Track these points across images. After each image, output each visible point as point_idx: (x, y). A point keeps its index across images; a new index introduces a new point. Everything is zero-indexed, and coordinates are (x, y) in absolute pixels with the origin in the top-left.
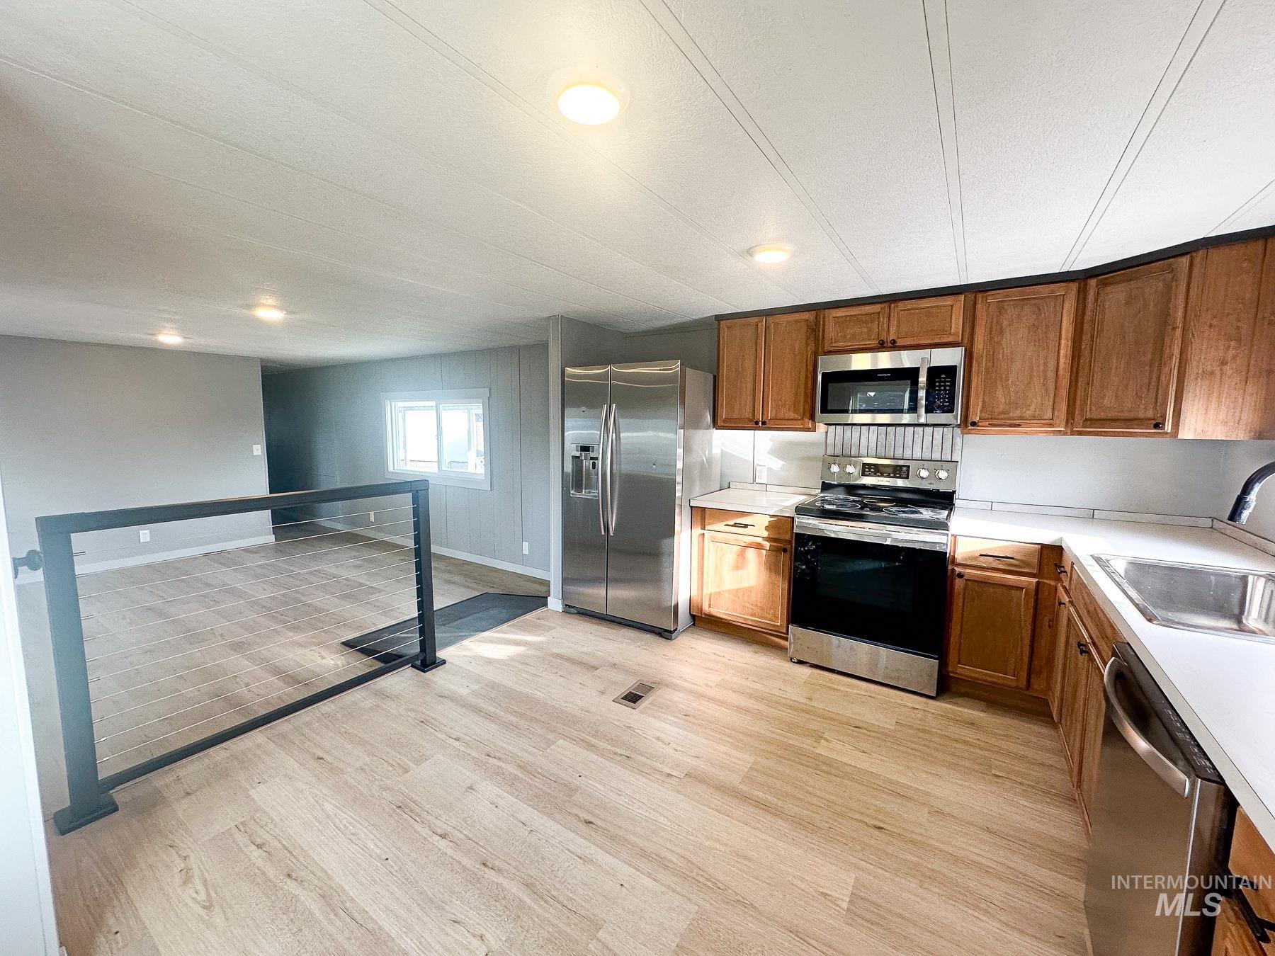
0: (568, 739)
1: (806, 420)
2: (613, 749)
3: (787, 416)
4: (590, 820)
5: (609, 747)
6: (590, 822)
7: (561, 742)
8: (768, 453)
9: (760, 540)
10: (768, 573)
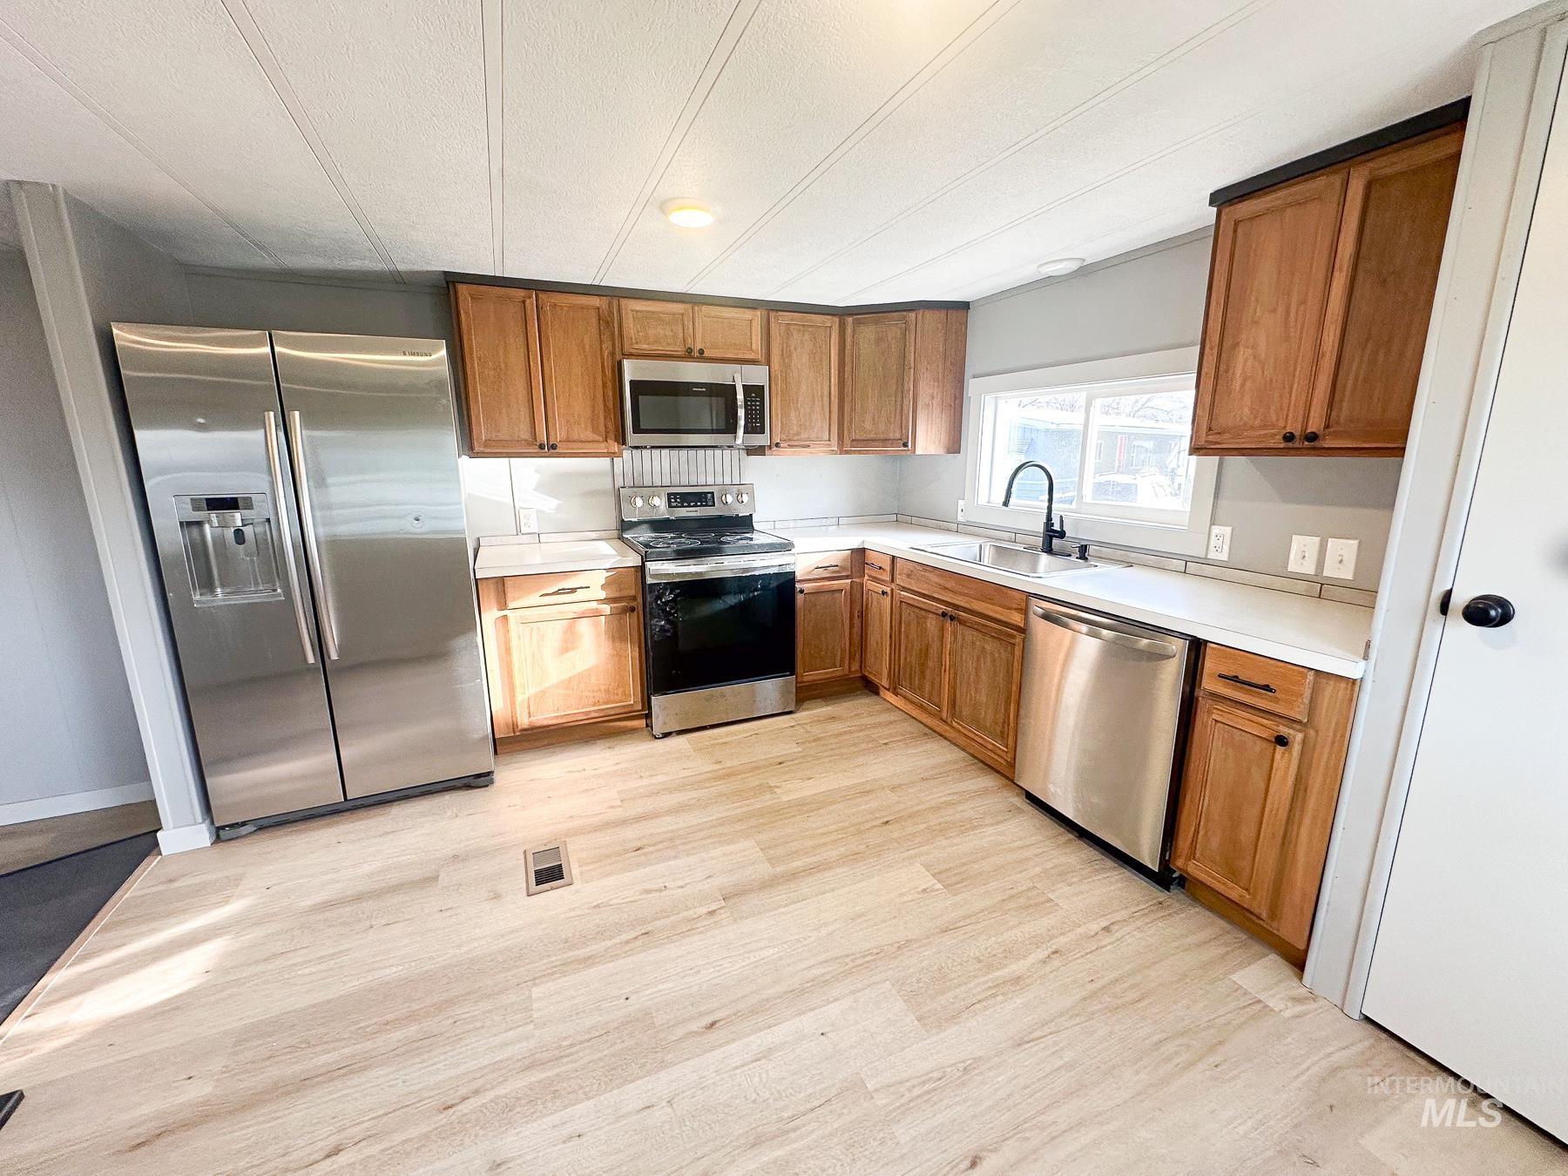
0: (544, 979)
1: (611, 442)
2: (617, 940)
3: (582, 437)
4: (710, 1022)
5: (609, 943)
6: (713, 1024)
7: (536, 992)
8: (535, 490)
9: (594, 605)
10: (611, 644)
